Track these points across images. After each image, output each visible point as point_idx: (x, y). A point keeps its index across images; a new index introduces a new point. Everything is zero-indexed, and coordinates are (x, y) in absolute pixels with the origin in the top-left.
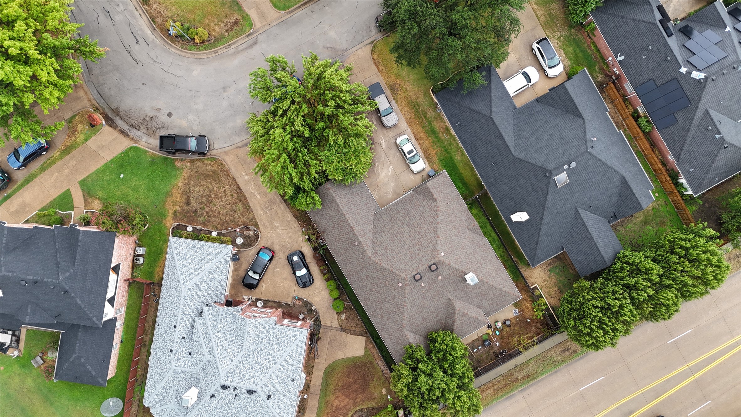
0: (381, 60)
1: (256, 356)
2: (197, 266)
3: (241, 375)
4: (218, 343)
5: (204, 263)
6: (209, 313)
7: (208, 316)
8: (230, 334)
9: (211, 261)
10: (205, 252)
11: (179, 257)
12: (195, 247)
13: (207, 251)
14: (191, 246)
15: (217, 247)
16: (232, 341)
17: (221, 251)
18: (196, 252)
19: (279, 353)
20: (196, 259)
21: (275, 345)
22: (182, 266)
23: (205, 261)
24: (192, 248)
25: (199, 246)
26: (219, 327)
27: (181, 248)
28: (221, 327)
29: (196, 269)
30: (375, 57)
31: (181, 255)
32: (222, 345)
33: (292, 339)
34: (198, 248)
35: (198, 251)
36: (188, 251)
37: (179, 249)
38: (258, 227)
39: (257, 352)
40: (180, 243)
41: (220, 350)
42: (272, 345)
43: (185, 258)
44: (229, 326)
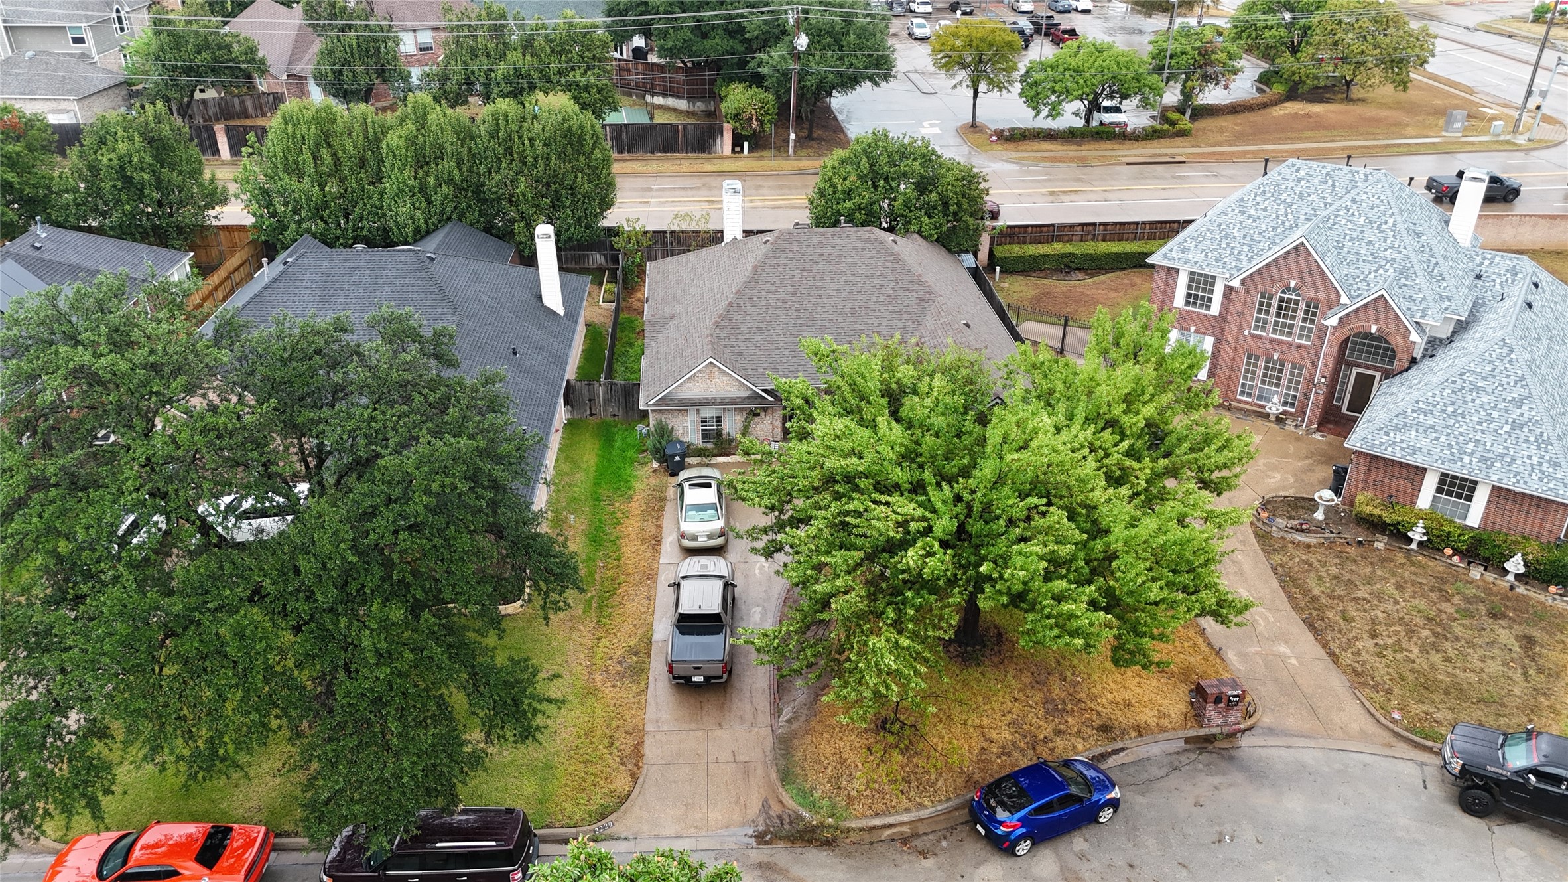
0: (613, 761)
1: (1290, 216)
2: (1469, 398)
3: (1330, 182)
4: (1394, 236)
5: (1445, 405)
6: (1424, 305)
7: (1424, 299)
8: (1358, 254)
9: (1421, 406)
10: (1443, 439)
11: (1538, 431)
12: (1483, 459)
13: (1437, 439)
14: (1498, 464)
15: (1402, 449)
16: (1352, 239)
17: (1387, 434)
18: (1477, 441)
19: (1228, 219)
20: (1475, 419)
21: (1236, 234)
22: (1521, 401)
23: (1443, 411)
24: (1491, 455)
25: (1467, 459)
26: (1391, 270)
27: (1535, 460)
28: (1387, 271)
29: (1471, 390)
30: (622, 783)
31: (1532, 439)
32: (1381, 232)
33: (1192, 246)
34: (1472, 454)
35: (1471, 445)
36: (1507, 448)
37: (1542, 457)
38: (1256, 534)
39: (1287, 224)
40: (1541, 479)
41: (1386, 223)
42: (1244, 237)
43: (1516, 426)
44: (1363, 272)
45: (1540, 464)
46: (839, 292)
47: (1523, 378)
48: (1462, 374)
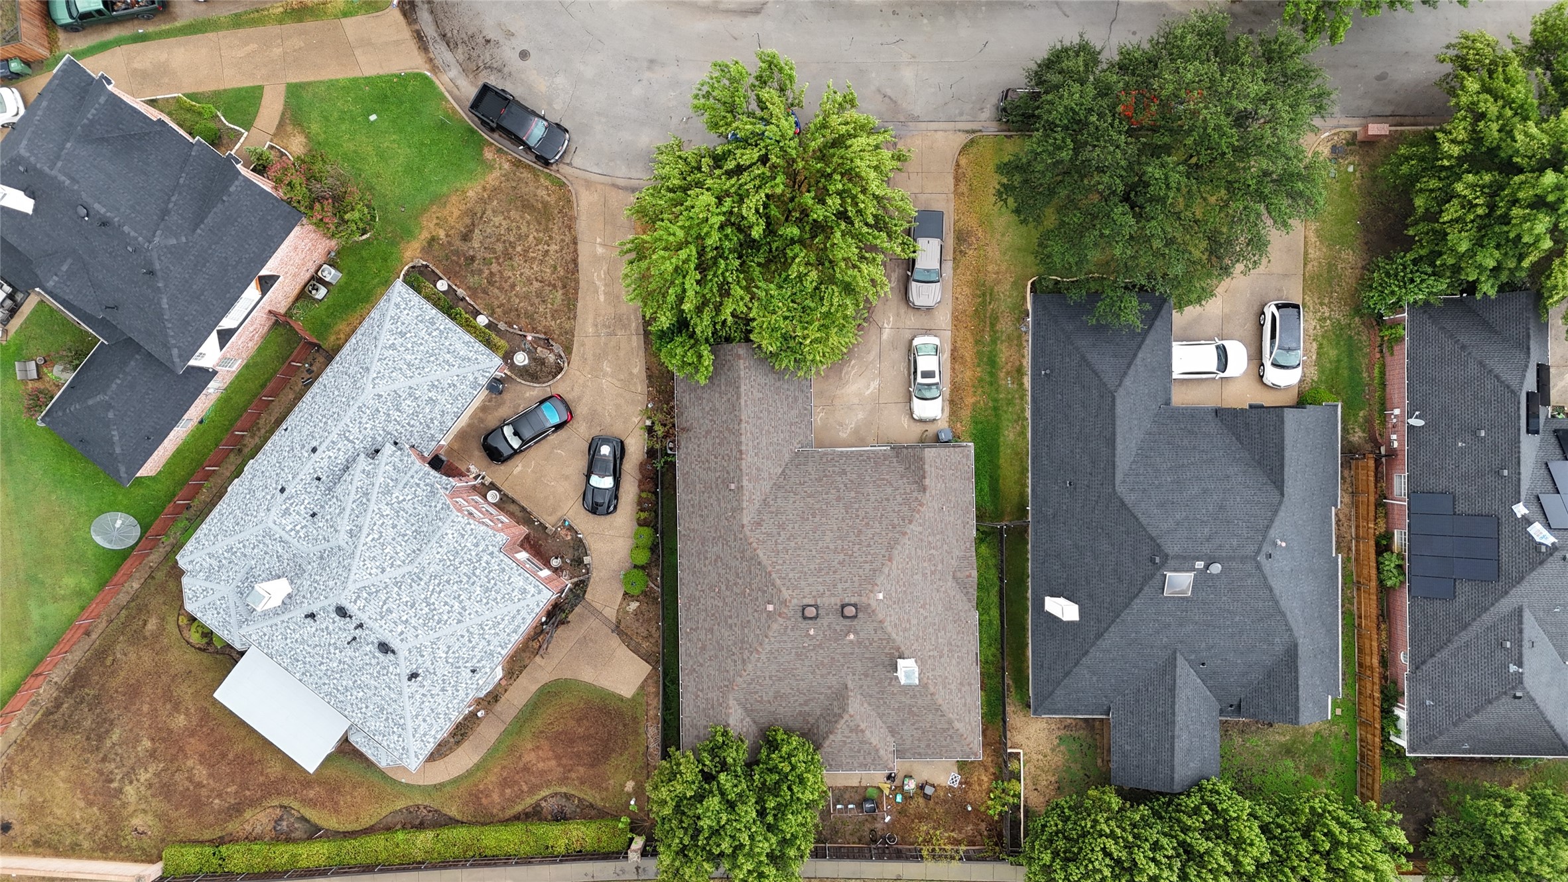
0: (969, 174)
1: (431, 588)
2: (417, 362)
3: (385, 607)
4: (375, 524)
5: (433, 362)
6: (390, 459)
7: (387, 464)
8: (407, 521)
9: (447, 367)
10: (447, 344)
11: (393, 326)
12: (433, 324)
13: (450, 345)
14: (427, 318)
15: (473, 347)
16: (404, 535)
17: (477, 359)
18: (429, 335)
19: (478, 607)
20: (422, 348)
21: (478, 588)
22: (390, 347)
23: (437, 359)
24: (428, 324)
25: (442, 327)
26: (394, 496)
27: (406, 312)
28: (397, 497)
29: (413, 365)
30: (963, 162)
31: (399, 323)
32: (381, 533)
33: (515, 593)
34: (437, 329)
35: (434, 334)
36: (416, 324)
37: (401, 312)
38: (570, 353)
39: (437, 581)
40: (410, 301)
41: (373, 539)
42: (473, 584)
43: (403, 335)
44: (413, 504)
45: (405, 309)
46: (824, 533)
47: (380, 359)
48: (411, 377)
